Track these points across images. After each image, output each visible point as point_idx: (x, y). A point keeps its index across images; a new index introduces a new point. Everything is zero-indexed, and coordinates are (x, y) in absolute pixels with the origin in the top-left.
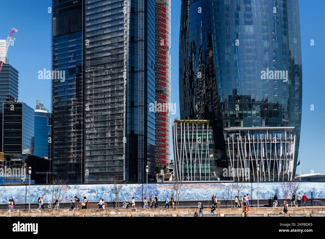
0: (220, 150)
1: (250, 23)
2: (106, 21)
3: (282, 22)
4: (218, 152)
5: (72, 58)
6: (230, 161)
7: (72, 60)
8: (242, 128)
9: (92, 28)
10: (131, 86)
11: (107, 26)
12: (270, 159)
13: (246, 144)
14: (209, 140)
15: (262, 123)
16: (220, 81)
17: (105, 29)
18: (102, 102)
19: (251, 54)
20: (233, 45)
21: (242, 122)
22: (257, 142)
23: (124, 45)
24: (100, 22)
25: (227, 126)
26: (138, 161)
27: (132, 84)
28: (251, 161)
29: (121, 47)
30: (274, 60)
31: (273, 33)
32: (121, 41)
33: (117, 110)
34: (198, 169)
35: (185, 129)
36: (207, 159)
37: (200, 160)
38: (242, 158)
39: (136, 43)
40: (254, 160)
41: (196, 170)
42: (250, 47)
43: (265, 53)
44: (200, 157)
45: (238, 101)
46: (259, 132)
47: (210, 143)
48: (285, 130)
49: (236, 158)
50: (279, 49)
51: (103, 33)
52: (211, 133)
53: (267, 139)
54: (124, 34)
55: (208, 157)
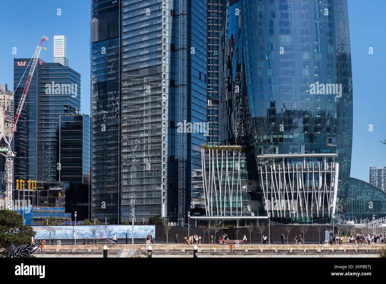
0: (255, 181)
1: (287, 32)
2: (143, 26)
3: (327, 29)
4: (252, 182)
5: (111, 69)
6: (263, 193)
7: (111, 70)
8: (277, 155)
9: (129, 34)
10: (172, 104)
11: (145, 33)
12: (307, 191)
13: (281, 173)
14: (241, 169)
15: (300, 149)
16: (252, 100)
17: (142, 35)
18: (139, 122)
19: (287, 68)
20: (267, 58)
21: (277, 149)
22: (292, 171)
23: (162, 55)
24: (137, 27)
25: (260, 153)
26: (179, 192)
27: (172, 100)
28: (286, 194)
29: (159, 57)
30: (316, 75)
31: (315, 42)
32: (159, 50)
33: (155, 132)
34: (228, 203)
35: (214, 156)
36: (239, 191)
37: (231, 193)
38: (276, 190)
39: (177, 51)
40: (289, 192)
41: (227, 204)
42: (286, 60)
43: (305, 67)
44: (231, 189)
45: (273, 124)
46: (297, 159)
47: (242, 172)
48: (325, 157)
49: (270, 190)
50: (322, 61)
51: (140, 41)
52: (243, 161)
53: (303, 168)
54: (162, 42)
55: (239, 189)
